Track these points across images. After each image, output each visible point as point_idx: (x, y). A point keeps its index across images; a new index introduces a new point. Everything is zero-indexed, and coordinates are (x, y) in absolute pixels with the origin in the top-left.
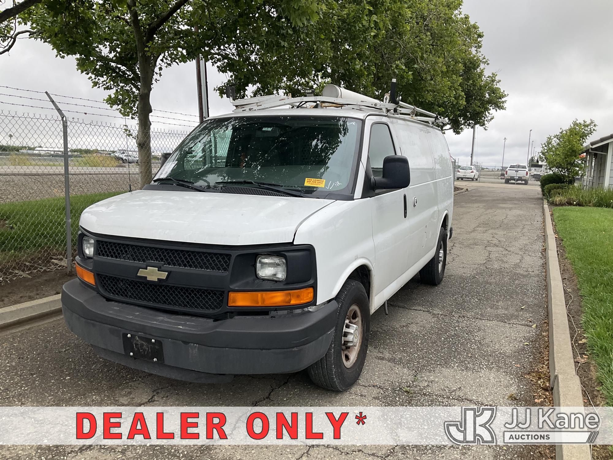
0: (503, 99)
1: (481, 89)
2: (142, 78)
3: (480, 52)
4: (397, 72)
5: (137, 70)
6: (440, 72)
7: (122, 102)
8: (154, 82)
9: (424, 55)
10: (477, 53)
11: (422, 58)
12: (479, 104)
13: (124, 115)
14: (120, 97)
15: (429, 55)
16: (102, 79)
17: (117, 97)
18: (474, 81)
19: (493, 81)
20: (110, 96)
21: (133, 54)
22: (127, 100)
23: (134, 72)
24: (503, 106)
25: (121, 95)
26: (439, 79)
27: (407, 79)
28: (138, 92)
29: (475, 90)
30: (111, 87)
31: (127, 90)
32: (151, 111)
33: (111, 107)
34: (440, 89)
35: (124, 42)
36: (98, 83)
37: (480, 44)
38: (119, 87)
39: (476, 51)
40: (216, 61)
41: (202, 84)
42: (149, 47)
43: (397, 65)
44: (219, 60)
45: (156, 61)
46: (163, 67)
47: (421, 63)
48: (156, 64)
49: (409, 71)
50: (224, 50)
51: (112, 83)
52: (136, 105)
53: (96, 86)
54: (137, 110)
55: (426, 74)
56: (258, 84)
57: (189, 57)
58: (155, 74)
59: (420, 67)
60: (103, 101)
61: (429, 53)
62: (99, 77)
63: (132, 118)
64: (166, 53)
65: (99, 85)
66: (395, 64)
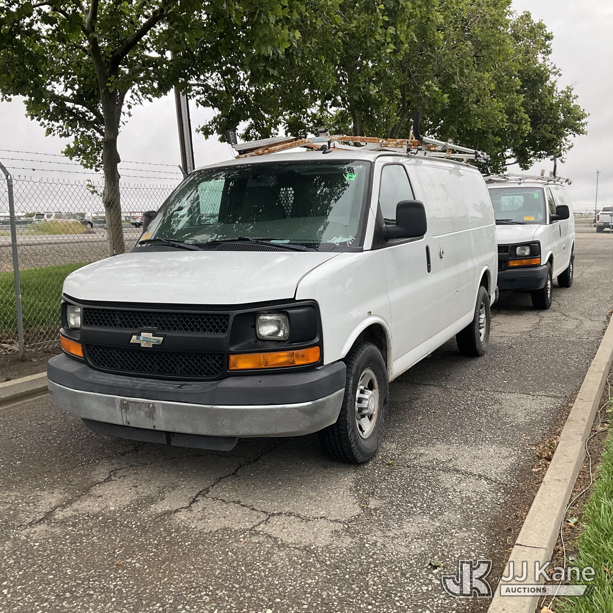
0: (583, 121)
2: (107, 120)
3: (549, 60)
4: (429, 95)
5: (101, 110)
6: (488, 91)
7: (83, 152)
8: (121, 124)
9: (465, 71)
10: (545, 61)
11: (462, 74)
13: (86, 166)
14: (81, 145)
15: (472, 70)
16: (57, 124)
17: (78, 146)
19: (568, 97)
20: (68, 146)
21: (93, 90)
22: (89, 149)
23: (96, 113)
24: (583, 130)
25: (81, 142)
26: (487, 99)
27: (442, 103)
28: (102, 137)
30: (68, 133)
31: (89, 136)
32: (119, 161)
33: (71, 159)
34: (490, 113)
35: (82, 76)
36: (52, 129)
37: (549, 49)
38: (79, 133)
39: (544, 58)
40: (195, 94)
41: (184, 123)
42: (111, 83)
43: (428, 87)
44: (198, 93)
45: (123, 97)
46: (132, 105)
47: (461, 80)
48: (123, 101)
49: (444, 93)
50: (205, 80)
51: (70, 128)
52: (101, 154)
53: (50, 133)
54: (101, 160)
55: (468, 94)
56: (250, 120)
57: (163, 90)
58: (122, 114)
59: (460, 87)
60: (62, 152)
61: (471, 67)
62: (53, 122)
63: (97, 170)
64: (136, 87)
65: (54, 131)
66: (425, 85)
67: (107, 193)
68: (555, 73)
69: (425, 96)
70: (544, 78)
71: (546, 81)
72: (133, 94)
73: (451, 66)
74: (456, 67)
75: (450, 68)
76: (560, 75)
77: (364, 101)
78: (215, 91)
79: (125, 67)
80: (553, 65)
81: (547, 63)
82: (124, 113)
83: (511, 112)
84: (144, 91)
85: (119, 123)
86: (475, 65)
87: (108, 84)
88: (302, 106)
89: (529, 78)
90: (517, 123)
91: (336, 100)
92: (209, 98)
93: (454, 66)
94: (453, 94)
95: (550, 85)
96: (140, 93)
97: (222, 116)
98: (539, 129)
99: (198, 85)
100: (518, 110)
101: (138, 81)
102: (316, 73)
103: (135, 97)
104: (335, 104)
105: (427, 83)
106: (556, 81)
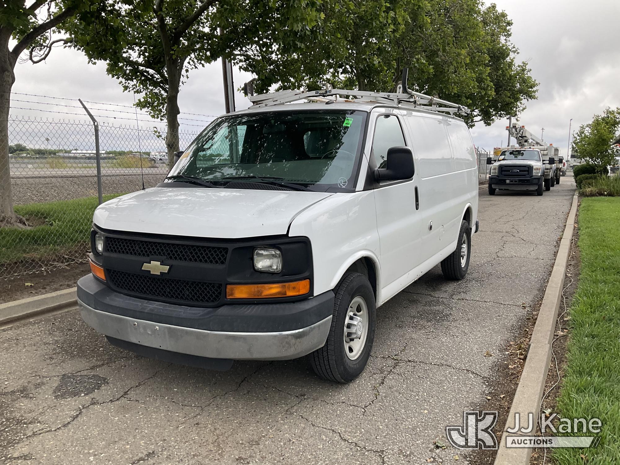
0: (534, 89)
1: (511, 79)
2: (170, 81)
3: (510, 41)
4: (418, 66)
5: (166, 73)
6: (464, 64)
7: (151, 105)
8: (181, 84)
9: (447, 48)
10: (507, 42)
11: (444, 50)
12: (509, 95)
13: (153, 117)
14: (149, 100)
15: (452, 47)
16: (132, 83)
17: (147, 100)
18: (504, 71)
19: (523, 70)
20: (139, 100)
21: (160, 57)
22: (156, 103)
23: (162, 76)
24: (534, 96)
25: (150, 98)
26: (463, 70)
27: (428, 73)
28: (166, 94)
29: (505, 80)
30: (140, 90)
31: (156, 93)
32: (179, 113)
33: (141, 109)
34: (464, 81)
35: (152, 47)
36: (128, 87)
37: (509, 33)
38: (149, 90)
39: (506, 40)
40: (238, 62)
41: (229, 84)
42: (174, 51)
43: (418, 60)
44: (241, 61)
45: (183, 64)
46: (189, 70)
47: (444, 55)
48: (183, 66)
49: (429, 65)
50: (246, 51)
51: (141, 86)
52: (165, 107)
53: (127, 90)
54: (165, 112)
55: (449, 66)
56: (280, 82)
57: (214, 57)
58: (182, 76)
59: (442, 60)
60: (134, 105)
61: (451, 45)
62: (129, 81)
63: (161, 120)
64: (192, 55)
65: (129, 88)
66: (415, 58)
67: (169, 138)
68: (514, 52)
69: (415, 67)
70: (505, 55)
71: (507, 57)
72: (191, 61)
73: (436, 44)
74: (439, 45)
75: (435, 46)
76: (518, 53)
77: (367, 69)
78: (254, 60)
79: (184, 40)
80: (513, 45)
81: (508, 44)
82: (183, 76)
83: (480, 80)
84: (199, 59)
85: (179, 83)
86: (455, 44)
87: (171, 52)
88: (320, 73)
89: (494, 55)
90: (484, 89)
91: (346, 68)
92: (250, 65)
93: (438, 44)
94: (437, 66)
95: (510, 61)
96: (196, 61)
97: (259, 79)
98: (501, 95)
99: (241, 55)
100: (485, 79)
101: (194, 51)
102: (333, 47)
103: (191, 63)
104: (345, 72)
105: (417, 57)
106: (514, 58)
